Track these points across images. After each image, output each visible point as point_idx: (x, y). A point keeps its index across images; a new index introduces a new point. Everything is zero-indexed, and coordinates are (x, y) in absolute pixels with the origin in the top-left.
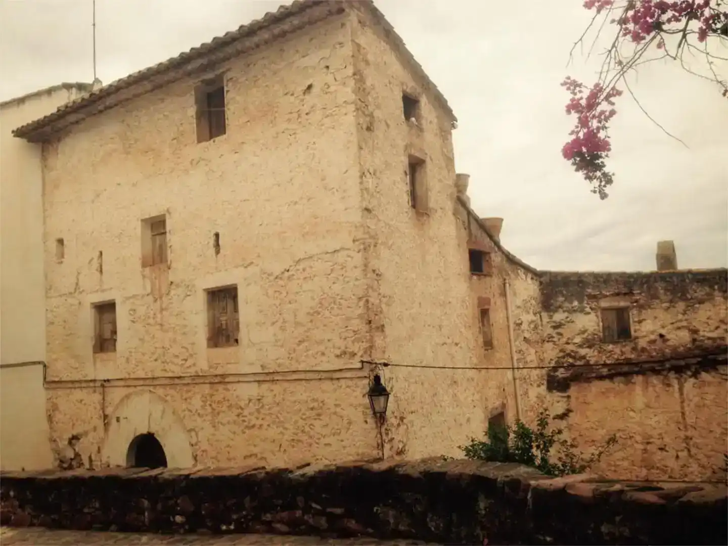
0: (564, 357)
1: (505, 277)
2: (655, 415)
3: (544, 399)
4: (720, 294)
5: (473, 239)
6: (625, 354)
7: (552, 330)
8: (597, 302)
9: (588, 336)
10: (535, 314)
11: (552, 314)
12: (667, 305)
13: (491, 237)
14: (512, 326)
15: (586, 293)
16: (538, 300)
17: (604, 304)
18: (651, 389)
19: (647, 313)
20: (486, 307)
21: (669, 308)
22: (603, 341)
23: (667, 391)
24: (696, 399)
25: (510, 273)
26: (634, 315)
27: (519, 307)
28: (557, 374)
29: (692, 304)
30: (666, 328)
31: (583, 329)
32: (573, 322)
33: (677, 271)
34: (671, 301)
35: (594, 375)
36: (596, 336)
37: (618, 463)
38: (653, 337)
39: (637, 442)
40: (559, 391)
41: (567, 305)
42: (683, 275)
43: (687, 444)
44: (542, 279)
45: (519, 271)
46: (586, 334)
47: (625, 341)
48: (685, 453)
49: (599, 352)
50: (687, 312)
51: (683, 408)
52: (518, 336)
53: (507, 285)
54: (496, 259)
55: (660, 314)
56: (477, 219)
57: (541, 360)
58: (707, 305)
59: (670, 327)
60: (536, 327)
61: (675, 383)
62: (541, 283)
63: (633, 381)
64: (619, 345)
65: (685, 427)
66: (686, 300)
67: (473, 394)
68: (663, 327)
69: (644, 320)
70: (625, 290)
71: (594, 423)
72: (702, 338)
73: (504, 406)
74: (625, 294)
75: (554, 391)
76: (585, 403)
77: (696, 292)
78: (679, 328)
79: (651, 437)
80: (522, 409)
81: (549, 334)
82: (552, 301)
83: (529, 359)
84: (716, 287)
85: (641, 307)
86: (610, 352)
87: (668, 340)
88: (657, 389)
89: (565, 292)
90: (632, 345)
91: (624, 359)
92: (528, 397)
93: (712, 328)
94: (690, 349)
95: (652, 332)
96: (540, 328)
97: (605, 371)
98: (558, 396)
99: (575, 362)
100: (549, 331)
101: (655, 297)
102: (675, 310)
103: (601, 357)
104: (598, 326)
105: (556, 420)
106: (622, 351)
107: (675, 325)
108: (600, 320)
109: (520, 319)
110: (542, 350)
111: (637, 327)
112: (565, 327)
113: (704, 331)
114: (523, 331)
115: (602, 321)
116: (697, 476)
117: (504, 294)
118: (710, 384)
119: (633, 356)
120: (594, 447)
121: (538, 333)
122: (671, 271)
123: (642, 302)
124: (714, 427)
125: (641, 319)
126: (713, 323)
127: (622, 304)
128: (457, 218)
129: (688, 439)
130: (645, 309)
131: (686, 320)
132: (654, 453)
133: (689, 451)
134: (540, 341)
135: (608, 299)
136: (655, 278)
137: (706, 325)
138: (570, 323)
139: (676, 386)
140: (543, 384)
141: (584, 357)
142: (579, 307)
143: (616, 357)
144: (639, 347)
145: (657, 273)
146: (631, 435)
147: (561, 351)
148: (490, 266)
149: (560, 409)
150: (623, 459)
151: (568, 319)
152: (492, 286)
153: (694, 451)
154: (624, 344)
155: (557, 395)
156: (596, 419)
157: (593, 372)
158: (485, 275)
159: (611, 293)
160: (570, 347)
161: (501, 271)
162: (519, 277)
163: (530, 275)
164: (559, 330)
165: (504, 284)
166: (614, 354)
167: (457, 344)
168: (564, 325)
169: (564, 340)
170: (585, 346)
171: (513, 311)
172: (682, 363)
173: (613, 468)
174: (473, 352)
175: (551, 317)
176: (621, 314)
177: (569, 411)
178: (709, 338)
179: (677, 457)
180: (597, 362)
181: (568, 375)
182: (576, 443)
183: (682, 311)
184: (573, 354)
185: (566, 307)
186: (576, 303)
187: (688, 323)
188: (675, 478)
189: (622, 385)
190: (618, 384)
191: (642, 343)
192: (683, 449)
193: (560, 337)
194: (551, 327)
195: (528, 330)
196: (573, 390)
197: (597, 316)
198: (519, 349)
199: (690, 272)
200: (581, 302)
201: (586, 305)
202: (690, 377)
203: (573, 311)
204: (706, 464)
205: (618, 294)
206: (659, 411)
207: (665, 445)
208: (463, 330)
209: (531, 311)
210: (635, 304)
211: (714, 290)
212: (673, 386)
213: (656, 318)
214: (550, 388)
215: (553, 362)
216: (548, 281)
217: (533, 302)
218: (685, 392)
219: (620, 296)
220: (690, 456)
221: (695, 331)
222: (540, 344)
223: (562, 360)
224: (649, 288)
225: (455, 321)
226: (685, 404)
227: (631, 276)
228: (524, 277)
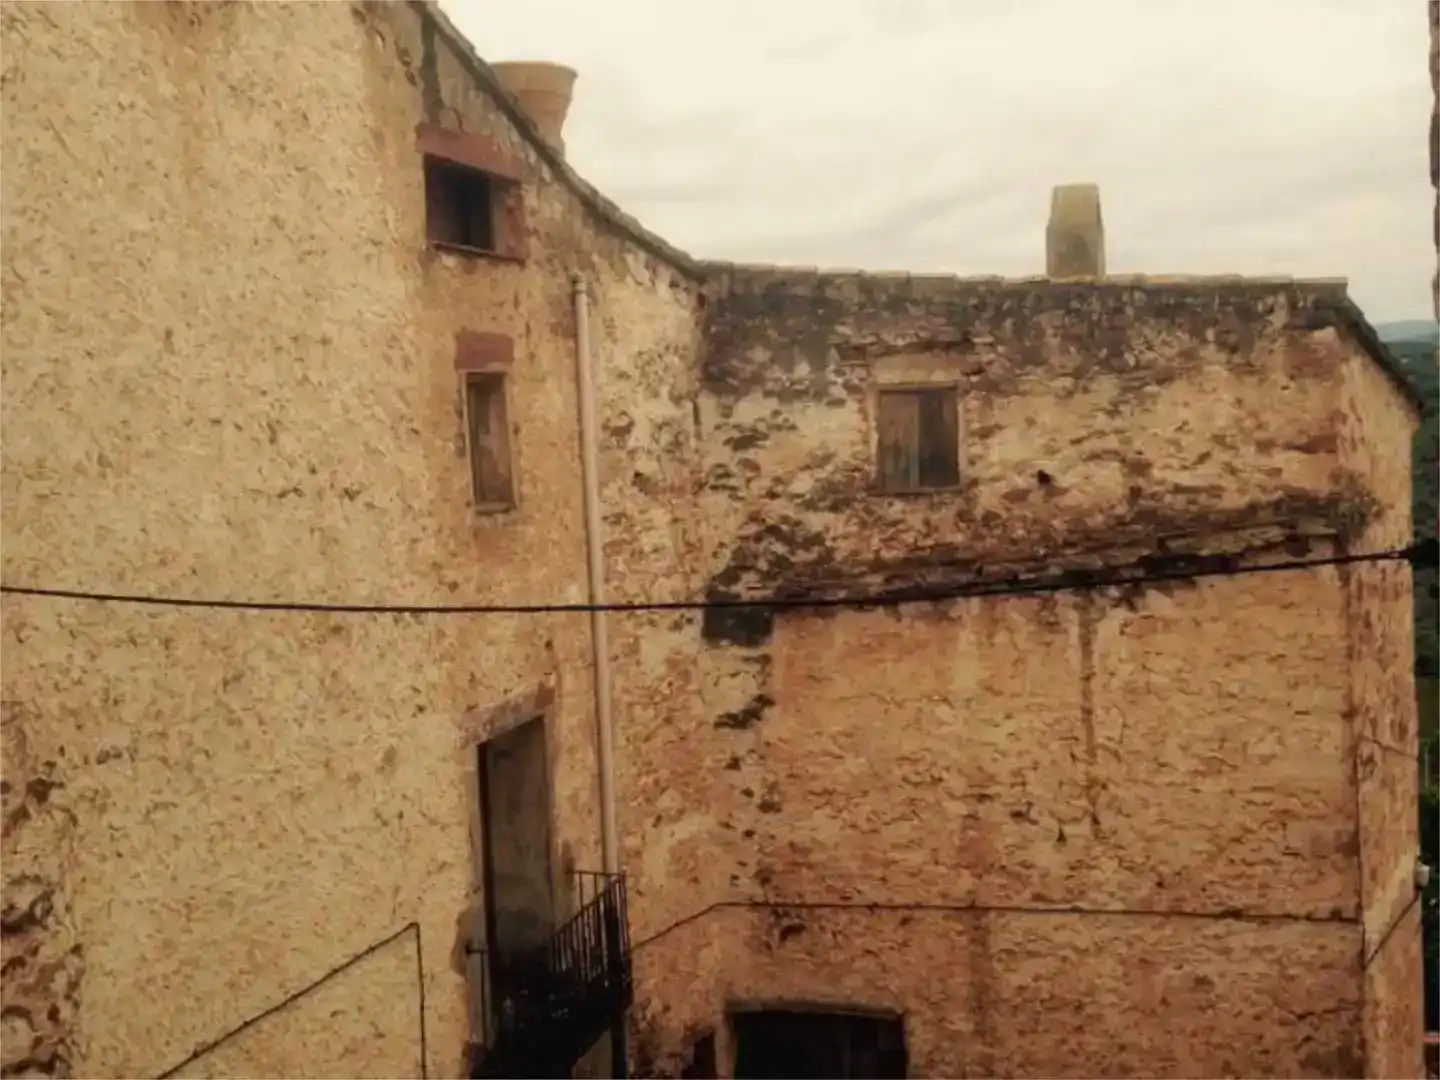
0: (758, 538)
1: (576, 271)
2: (1008, 717)
3: (691, 668)
4: (1223, 356)
5: (448, 121)
6: (936, 529)
7: (728, 450)
8: (866, 366)
9: (833, 473)
10: (677, 400)
11: (728, 400)
12: (1068, 382)
13: (525, 128)
14: (593, 433)
15: (835, 339)
16: (691, 355)
17: (889, 374)
18: (1001, 638)
19: (1007, 410)
20: (495, 367)
21: (1070, 393)
22: (877, 489)
23: (1048, 644)
24: (1125, 671)
25: (596, 258)
26: (968, 411)
27: (623, 375)
28: (736, 589)
29: (1136, 384)
30: (1059, 456)
31: (820, 453)
32: (793, 428)
33: (1104, 279)
34: (1077, 374)
35: (842, 594)
36: (857, 474)
37: (895, 855)
38: (1021, 482)
39: (952, 796)
40: (736, 641)
41: (777, 372)
42: (1117, 293)
43: (1093, 802)
44: (704, 290)
45: (630, 258)
46: (830, 468)
47: (939, 493)
48: (1085, 827)
49: (863, 524)
50: (1122, 408)
51: (1086, 694)
52: (612, 470)
53: (583, 299)
54: (542, 207)
55: (1047, 412)
56: (464, 55)
57: (688, 544)
58: (1179, 389)
59: (1070, 451)
60: (677, 444)
61: (1071, 619)
62: (702, 300)
63: (953, 613)
64: (922, 503)
65: (1092, 752)
66: (1121, 371)
67: (419, 667)
68: (1051, 451)
69: (999, 427)
70: (949, 334)
71: (833, 738)
72: (1156, 488)
73: (545, 697)
74: (949, 346)
75: (724, 643)
76: (811, 677)
77: (1150, 348)
78: (1094, 457)
79: (992, 779)
80: (614, 703)
81: (720, 466)
82: (735, 362)
83: (647, 542)
84: (1210, 334)
85: (993, 389)
86: (894, 523)
87: (1064, 491)
88: (1020, 639)
89: (772, 334)
90: (959, 503)
91: (932, 548)
92: (638, 663)
93: (1191, 456)
94: (1121, 521)
95: (1020, 467)
96: (693, 442)
97: (875, 583)
98: (735, 657)
99: (792, 553)
100: (718, 454)
101: (1034, 358)
102: (1090, 399)
103: (868, 539)
104: (866, 442)
105: (726, 730)
106: (927, 523)
107: (1087, 447)
108: (873, 424)
109: (624, 413)
110: (694, 515)
111: (977, 450)
112: (768, 443)
113: (1167, 467)
114: (632, 453)
115: (880, 429)
116: (1112, 895)
117: (568, 329)
118: (1168, 624)
119: (959, 538)
120: (828, 810)
121: (683, 462)
122: (1088, 278)
123: (995, 371)
124: (1171, 752)
125: (992, 422)
126: (1194, 446)
127: (940, 377)
128: (372, 32)
129: (1093, 785)
130: (1005, 394)
131: (1118, 432)
132: (997, 826)
133: (1095, 821)
134: (688, 487)
135: (897, 360)
136: (1039, 298)
137: (1172, 450)
138: (783, 433)
139: (1075, 631)
140: (690, 621)
141: (817, 539)
142: (812, 383)
143: (909, 538)
144: (979, 512)
145: (1044, 283)
146: (936, 773)
147: (754, 518)
148: (519, 231)
149: (736, 695)
150: (910, 845)
151: (780, 420)
152: (523, 297)
153: (1108, 820)
154: (936, 499)
155: (733, 653)
156: (839, 728)
157: (843, 587)
158: (497, 260)
159: (908, 340)
160: (777, 509)
161: (561, 246)
162: (629, 279)
163: (666, 274)
164: (750, 454)
165: (573, 298)
166: (906, 531)
167: (350, 494)
168: (765, 437)
169: (765, 483)
170: (822, 504)
171: (600, 386)
172: (1097, 562)
173: (879, 872)
174: (425, 521)
175: (727, 412)
176: (934, 405)
177: (764, 701)
178: (1178, 489)
179: (1062, 838)
180: (855, 553)
181: (768, 593)
182: (776, 798)
183: (1105, 404)
184: (785, 528)
185: (777, 380)
186: (803, 369)
187: (1121, 442)
188: (1053, 901)
189: (921, 627)
190: (911, 623)
191: (987, 499)
192: (1079, 815)
193: (749, 474)
194: (727, 442)
195: (649, 452)
196: (780, 641)
197: (862, 411)
198: (617, 510)
199: (1137, 285)
200: (819, 365)
201: (832, 377)
202: (1117, 603)
203: (789, 395)
204: (1139, 860)
205: (927, 346)
206: (1019, 703)
207: (1030, 804)
208: (386, 443)
209: (664, 391)
210: (974, 379)
211: (1204, 341)
212: (1066, 632)
213: (1031, 422)
214: (712, 633)
215: (727, 553)
216: (724, 294)
217: (675, 361)
218: (1097, 647)
219: (937, 351)
220: (1098, 835)
221: (1140, 467)
222: (689, 497)
223: (752, 545)
224: (1020, 329)
225: (347, 410)
226: (1095, 684)
227: (969, 288)
228: (645, 276)
